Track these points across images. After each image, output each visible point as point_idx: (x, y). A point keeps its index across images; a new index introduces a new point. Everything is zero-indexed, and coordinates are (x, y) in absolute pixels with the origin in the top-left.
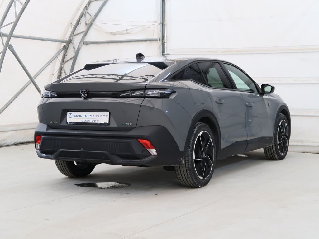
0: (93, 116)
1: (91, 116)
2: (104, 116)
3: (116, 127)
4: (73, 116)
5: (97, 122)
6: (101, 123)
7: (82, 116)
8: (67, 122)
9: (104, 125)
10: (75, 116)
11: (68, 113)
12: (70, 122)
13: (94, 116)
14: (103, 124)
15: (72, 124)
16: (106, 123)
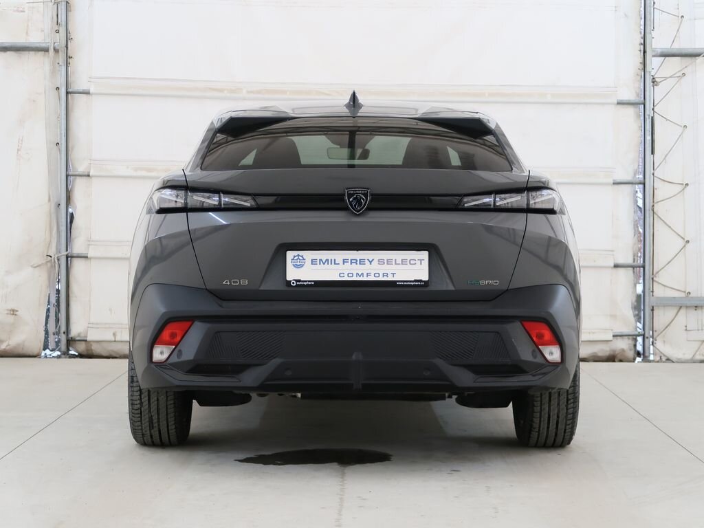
0: (375, 263)
1: (371, 262)
2: (412, 262)
3: (452, 291)
4: (308, 262)
5: (390, 278)
6: (404, 281)
7: (339, 260)
8: (288, 279)
9: (415, 286)
10: (313, 262)
11: (290, 255)
12: (299, 281)
13: (381, 262)
14: (412, 284)
15: (308, 285)
16: (421, 281)
